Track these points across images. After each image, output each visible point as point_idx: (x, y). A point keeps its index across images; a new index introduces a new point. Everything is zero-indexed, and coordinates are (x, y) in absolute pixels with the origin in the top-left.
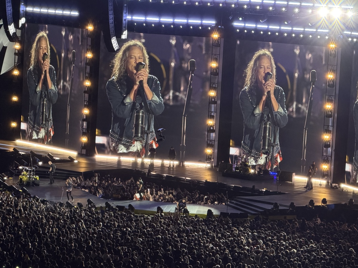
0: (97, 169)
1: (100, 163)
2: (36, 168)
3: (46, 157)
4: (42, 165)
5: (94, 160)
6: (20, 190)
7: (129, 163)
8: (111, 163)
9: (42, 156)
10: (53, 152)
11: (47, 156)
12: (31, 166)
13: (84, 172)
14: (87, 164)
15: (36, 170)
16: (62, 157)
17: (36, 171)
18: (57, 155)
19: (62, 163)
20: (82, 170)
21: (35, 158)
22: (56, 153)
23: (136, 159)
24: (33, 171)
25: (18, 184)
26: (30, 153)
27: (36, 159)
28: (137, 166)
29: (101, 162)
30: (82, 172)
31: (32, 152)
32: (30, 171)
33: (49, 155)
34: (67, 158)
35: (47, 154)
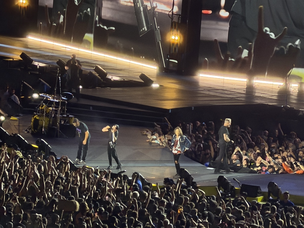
0: (201, 103)
1: (209, 90)
2: (69, 97)
3: (91, 73)
4: (82, 91)
5: (195, 84)
6: (33, 145)
7: (272, 92)
8: (231, 92)
9: (83, 73)
10: (106, 64)
11: (94, 72)
12: (58, 93)
13: (172, 109)
14: (180, 91)
15: (69, 101)
16: (127, 76)
17: (68, 104)
18: (116, 70)
19: (125, 89)
20: (169, 105)
22: (113, 66)
23: (286, 84)
24: (63, 103)
25: (28, 132)
26: (56, 65)
28: (289, 98)
29: (210, 89)
30: (168, 110)
32: (57, 104)
33: (97, 70)
34: (137, 78)
35: (94, 67)
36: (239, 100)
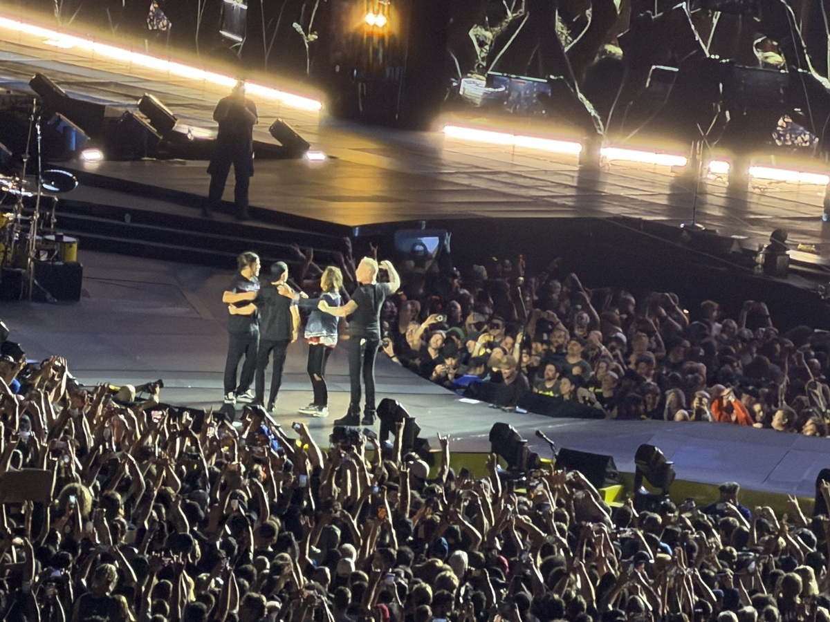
1: (471, 175)
2: (64, 184)
3: (129, 117)
4: (102, 168)
7: (653, 184)
9: (106, 114)
10: (172, 90)
11: (138, 114)
12: (32, 171)
13: (362, 227)
15: (65, 196)
17: (62, 204)
18: (201, 109)
20: (355, 215)
21: (60, 120)
22: (193, 95)
24: (46, 202)
26: (29, 89)
27: (67, 129)
28: (703, 203)
29: (476, 172)
30: (348, 230)
31: (40, 83)
32: (29, 202)
33: (147, 106)
34: (262, 132)
35: (137, 98)
36: (556, 205)
